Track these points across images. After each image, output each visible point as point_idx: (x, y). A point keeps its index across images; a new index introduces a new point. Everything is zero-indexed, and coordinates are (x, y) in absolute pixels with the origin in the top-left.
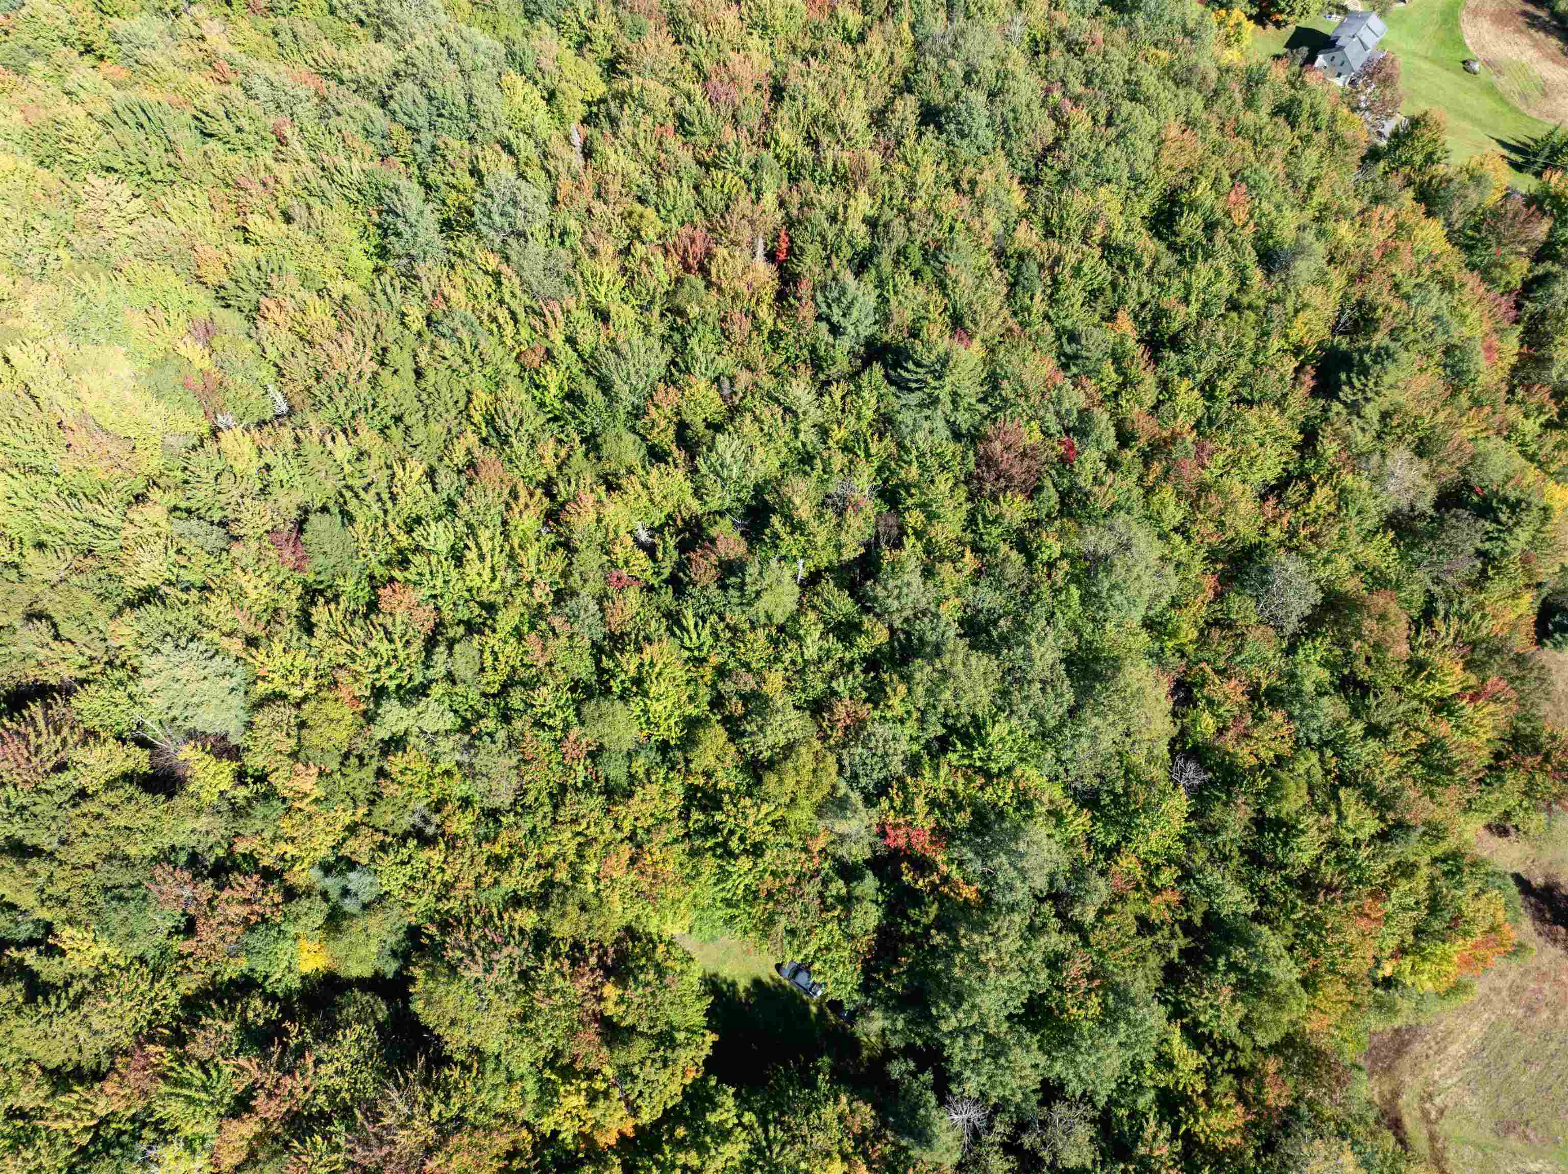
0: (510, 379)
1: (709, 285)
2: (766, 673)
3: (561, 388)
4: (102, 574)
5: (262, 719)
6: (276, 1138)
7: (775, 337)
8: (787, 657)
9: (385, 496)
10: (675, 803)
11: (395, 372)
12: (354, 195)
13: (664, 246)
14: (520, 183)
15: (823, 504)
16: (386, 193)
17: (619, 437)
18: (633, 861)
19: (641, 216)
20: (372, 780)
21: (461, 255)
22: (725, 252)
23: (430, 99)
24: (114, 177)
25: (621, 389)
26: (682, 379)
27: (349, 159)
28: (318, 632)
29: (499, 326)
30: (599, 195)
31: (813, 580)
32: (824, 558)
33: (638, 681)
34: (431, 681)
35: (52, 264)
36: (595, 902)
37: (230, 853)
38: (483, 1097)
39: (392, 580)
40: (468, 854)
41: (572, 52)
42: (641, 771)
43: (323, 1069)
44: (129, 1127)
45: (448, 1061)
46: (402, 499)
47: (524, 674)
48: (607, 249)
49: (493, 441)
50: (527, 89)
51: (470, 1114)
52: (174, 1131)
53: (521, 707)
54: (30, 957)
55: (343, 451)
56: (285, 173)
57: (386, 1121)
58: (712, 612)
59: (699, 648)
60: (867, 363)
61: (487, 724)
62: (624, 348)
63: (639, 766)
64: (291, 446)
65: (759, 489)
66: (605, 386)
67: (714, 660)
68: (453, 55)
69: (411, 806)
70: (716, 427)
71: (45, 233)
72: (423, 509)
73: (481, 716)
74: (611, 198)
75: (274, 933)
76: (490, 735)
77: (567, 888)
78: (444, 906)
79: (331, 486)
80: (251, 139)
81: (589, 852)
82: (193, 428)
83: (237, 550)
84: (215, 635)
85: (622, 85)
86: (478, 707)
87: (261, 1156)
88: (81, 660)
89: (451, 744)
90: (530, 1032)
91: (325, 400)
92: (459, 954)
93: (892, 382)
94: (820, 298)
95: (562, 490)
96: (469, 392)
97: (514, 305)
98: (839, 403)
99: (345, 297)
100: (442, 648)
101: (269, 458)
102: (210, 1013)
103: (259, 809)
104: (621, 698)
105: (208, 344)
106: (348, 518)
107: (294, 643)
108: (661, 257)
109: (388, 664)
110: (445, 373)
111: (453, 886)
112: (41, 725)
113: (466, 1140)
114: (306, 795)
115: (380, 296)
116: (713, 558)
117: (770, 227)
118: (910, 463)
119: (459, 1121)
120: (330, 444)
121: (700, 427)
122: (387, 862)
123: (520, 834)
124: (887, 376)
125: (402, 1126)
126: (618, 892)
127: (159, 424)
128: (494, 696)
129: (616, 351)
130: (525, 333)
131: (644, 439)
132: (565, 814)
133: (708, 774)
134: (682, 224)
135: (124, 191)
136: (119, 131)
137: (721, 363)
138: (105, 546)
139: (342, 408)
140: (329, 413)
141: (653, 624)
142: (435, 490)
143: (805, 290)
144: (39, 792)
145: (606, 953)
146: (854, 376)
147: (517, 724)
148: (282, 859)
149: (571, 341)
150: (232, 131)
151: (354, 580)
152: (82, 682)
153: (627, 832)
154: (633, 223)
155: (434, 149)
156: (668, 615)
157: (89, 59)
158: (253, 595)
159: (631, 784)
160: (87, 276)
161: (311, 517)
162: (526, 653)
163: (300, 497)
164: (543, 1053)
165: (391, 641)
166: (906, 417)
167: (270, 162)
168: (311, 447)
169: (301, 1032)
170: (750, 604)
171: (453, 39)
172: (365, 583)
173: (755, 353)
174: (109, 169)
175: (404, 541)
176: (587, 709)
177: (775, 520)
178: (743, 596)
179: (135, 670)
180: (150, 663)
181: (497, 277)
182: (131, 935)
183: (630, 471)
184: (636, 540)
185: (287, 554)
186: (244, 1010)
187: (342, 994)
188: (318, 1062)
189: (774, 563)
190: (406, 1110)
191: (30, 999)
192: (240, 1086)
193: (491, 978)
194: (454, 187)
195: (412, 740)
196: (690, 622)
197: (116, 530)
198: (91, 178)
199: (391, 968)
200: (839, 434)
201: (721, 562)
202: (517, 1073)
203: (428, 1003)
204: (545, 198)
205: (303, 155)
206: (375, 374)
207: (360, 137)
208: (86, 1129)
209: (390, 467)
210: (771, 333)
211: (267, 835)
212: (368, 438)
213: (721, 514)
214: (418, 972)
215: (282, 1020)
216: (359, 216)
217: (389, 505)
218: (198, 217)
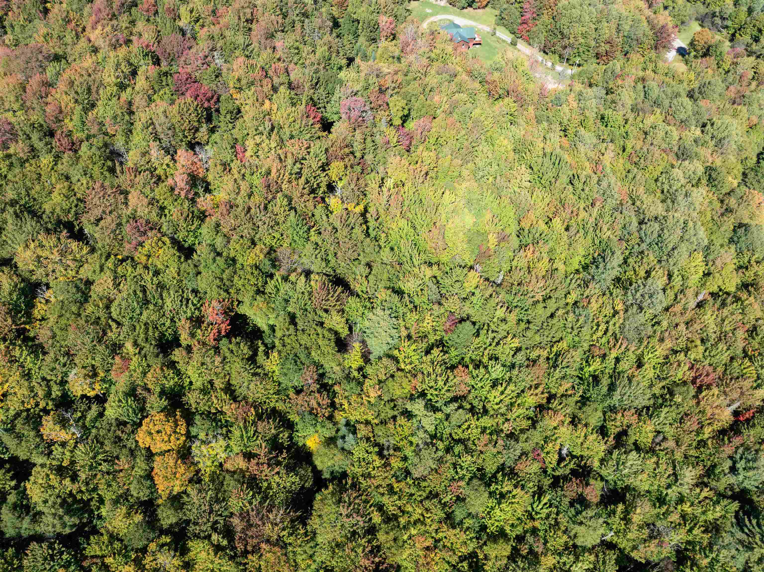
0: (580, 350)
1: (696, 397)
2: (549, 553)
3: (595, 371)
4: (397, 273)
5: (385, 360)
6: (244, 477)
7: (702, 444)
8: (564, 559)
9: (496, 340)
10: (464, 551)
11: (545, 307)
12: (597, 242)
13: (693, 365)
14: (661, 292)
15: (648, 525)
16: (608, 251)
17: (596, 410)
18: (427, 548)
19: (696, 346)
20: (390, 416)
21: (611, 294)
22: (717, 392)
23: (659, 236)
24: (530, 171)
25: (617, 396)
26: (644, 416)
27: (608, 229)
28: (429, 357)
29: (597, 329)
30: (687, 323)
31: (611, 546)
32: (623, 544)
33: (502, 496)
34: (441, 410)
35: (485, 179)
36: (401, 543)
37: (332, 386)
38: (299, 550)
39: (467, 367)
40: (386, 475)
41: (734, 267)
42: (467, 525)
43: (276, 477)
44: (223, 422)
45: (305, 525)
46: (500, 347)
47: (470, 444)
48: (668, 344)
49: (551, 362)
50: (701, 264)
51: (290, 549)
52: (229, 439)
53: (457, 453)
54: (262, 348)
55: (500, 313)
56: (583, 214)
57: (271, 516)
58: (557, 507)
59: (537, 513)
60: (734, 497)
61: (441, 445)
62: (634, 383)
63: (468, 522)
64: (487, 295)
65: (627, 488)
66: (612, 388)
67: (537, 524)
68: (685, 229)
69: (390, 438)
70: (637, 448)
71: (493, 170)
72: (503, 358)
73: (441, 440)
74: (691, 329)
75: (314, 422)
76: (437, 449)
77: (399, 526)
78: (361, 479)
79: (485, 319)
80: (583, 195)
81: (419, 526)
82: (467, 261)
83: (436, 307)
84: (403, 324)
85: (744, 296)
86: (444, 436)
87: (236, 476)
88: (365, 290)
89: (423, 436)
90: (334, 552)
91: (514, 292)
92: (347, 499)
93: (736, 517)
94: (740, 451)
95: (555, 404)
96: (561, 339)
97: (611, 328)
98: (701, 497)
99: (557, 269)
100: (456, 405)
101: (477, 292)
102: (274, 421)
103: (353, 384)
104: (490, 493)
105: (499, 242)
106: (477, 334)
107: (419, 351)
108: (687, 368)
109: (436, 390)
110: (561, 325)
111: (370, 478)
112: (336, 295)
113: (279, 554)
114: (369, 397)
115: (568, 280)
116: (580, 490)
117: (749, 403)
118: (707, 557)
119: (285, 546)
120: (499, 307)
121: (631, 441)
122: (364, 445)
123: (407, 490)
124: (737, 513)
125: (272, 523)
126: (410, 551)
127: (460, 249)
128: (453, 439)
129: (630, 380)
130: (604, 340)
131: (605, 420)
132: (427, 504)
133: (486, 558)
134: (710, 365)
135: (528, 177)
136: (547, 160)
137: (667, 428)
138: (407, 266)
139: (516, 300)
140: (510, 298)
141: (531, 484)
142: (513, 356)
143: (737, 441)
144: (315, 311)
145: (383, 563)
146: (721, 496)
147: (449, 457)
148: (341, 405)
149: (617, 360)
150: (580, 188)
151: (457, 353)
152: (358, 296)
153: (437, 537)
154: (689, 345)
155: (642, 252)
156: (540, 488)
157: (562, 133)
158: (425, 324)
159: (459, 524)
160: (490, 191)
161: (468, 322)
162: (479, 439)
163: (471, 312)
164: (328, 563)
165: (445, 384)
166: (727, 539)
167: (582, 207)
168: (493, 302)
169: (284, 458)
170: (574, 523)
171: (691, 224)
172: (459, 358)
173: (686, 440)
174: (531, 168)
175: (485, 360)
176: (475, 482)
177: (621, 507)
178: (575, 516)
179: (373, 308)
180: (379, 311)
181: (616, 313)
182: (286, 375)
183: (586, 425)
184: (560, 449)
185: (448, 324)
186: (281, 432)
187: (306, 464)
188: (278, 473)
189: (601, 520)
190: (278, 520)
191: (248, 359)
192: (256, 451)
193: (345, 519)
194: (635, 271)
195: (414, 420)
196: (545, 500)
197: (414, 266)
198: (523, 166)
199: (326, 475)
200: (687, 507)
201: (581, 495)
202: (315, 558)
203: (322, 500)
204: (665, 305)
205: (595, 214)
206: (538, 301)
207: (620, 226)
208: (216, 409)
209: (508, 333)
210: (702, 440)
211: (347, 394)
212: (512, 318)
213: (602, 479)
214: (331, 487)
215: (285, 448)
216: (591, 249)
217: (494, 344)
218: (540, 204)
